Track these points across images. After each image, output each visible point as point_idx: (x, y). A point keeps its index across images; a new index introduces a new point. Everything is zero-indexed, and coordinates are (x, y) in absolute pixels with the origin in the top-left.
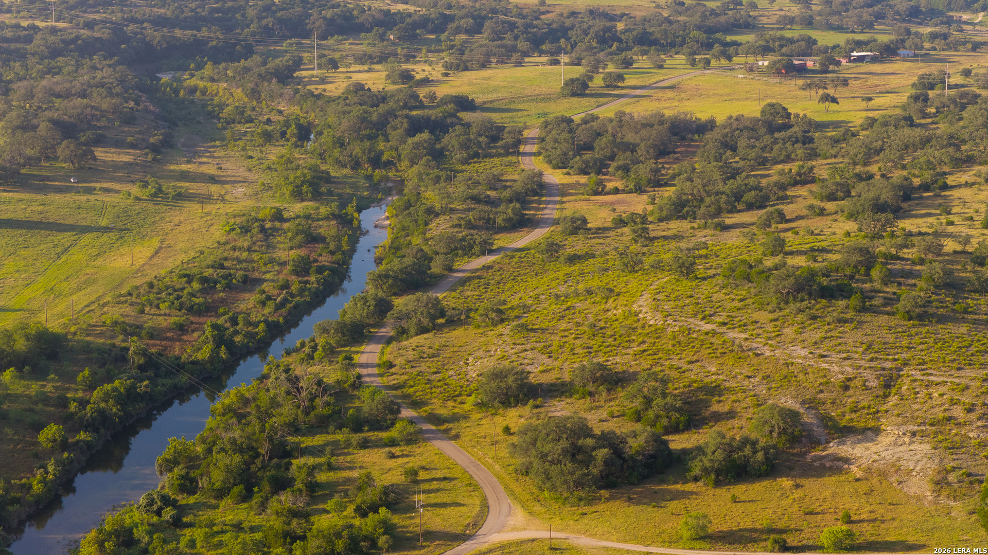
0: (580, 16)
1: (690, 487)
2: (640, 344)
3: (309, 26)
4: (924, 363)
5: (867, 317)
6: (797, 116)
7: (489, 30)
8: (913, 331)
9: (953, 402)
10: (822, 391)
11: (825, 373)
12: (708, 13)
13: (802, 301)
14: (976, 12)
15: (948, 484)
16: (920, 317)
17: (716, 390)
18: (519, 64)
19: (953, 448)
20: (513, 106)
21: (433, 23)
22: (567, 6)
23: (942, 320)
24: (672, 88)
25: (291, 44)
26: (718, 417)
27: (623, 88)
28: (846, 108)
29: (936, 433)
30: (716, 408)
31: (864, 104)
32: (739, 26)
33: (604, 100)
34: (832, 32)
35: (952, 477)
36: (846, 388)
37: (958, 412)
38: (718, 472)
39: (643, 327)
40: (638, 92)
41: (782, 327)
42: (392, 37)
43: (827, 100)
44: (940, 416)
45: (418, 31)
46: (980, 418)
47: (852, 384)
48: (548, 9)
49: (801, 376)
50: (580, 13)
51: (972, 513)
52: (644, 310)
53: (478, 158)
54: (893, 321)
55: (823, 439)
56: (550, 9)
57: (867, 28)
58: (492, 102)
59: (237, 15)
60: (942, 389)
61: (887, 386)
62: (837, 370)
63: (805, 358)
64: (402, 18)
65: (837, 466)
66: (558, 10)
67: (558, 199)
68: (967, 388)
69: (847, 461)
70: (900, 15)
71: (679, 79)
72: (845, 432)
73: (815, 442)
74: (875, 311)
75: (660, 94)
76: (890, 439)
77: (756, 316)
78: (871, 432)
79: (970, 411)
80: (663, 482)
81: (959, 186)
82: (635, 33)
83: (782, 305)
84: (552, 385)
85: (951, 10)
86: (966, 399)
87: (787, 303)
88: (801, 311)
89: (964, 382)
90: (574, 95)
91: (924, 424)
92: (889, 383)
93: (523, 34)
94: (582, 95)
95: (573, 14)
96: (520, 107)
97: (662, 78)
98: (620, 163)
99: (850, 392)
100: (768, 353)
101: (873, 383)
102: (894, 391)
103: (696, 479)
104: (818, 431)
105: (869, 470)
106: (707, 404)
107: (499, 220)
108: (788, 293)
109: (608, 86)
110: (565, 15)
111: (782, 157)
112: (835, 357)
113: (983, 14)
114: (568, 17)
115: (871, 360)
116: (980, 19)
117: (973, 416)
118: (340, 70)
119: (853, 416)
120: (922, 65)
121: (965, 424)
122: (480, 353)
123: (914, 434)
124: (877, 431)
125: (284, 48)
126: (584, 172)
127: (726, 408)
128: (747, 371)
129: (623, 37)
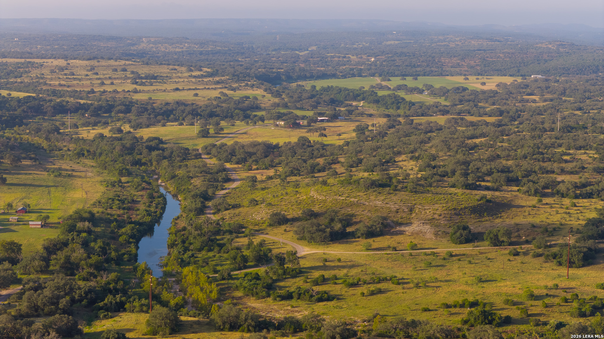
0: (171, 105)
1: (357, 240)
2: (319, 205)
3: (44, 110)
4: (421, 204)
5: (397, 192)
6: (314, 141)
7: (136, 111)
8: (414, 196)
9: (434, 214)
10: (389, 214)
11: (389, 208)
12: (237, 102)
13: (374, 188)
14: (360, 101)
15: (439, 235)
16: (415, 192)
17: (353, 215)
18: (164, 125)
19: (437, 226)
20: (178, 142)
21: (104, 108)
22: (163, 100)
23: (422, 193)
24: (245, 133)
25: (40, 119)
26: (356, 223)
27: (223, 134)
28: (329, 139)
29: (431, 223)
30: (355, 220)
31: (338, 137)
32: (253, 108)
33: (218, 139)
34: (298, 110)
35: (439, 233)
36: (397, 212)
37: (436, 216)
38: (366, 234)
39: (318, 200)
40: (230, 135)
41: (369, 197)
42: (87, 115)
43: (323, 136)
44: (431, 217)
45: (99, 112)
46: (443, 218)
47: (399, 211)
48: (154, 101)
49: (381, 210)
50: (170, 103)
51: (448, 241)
52: (315, 195)
53: (186, 160)
54: (407, 193)
55: (394, 226)
56: (155, 102)
57: (315, 108)
58: (169, 140)
59: (7, 105)
60: (430, 210)
61: (411, 211)
62: (393, 207)
63: (381, 204)
64: (88, 106)
65: (401, 233)
66: (159, 102)
67: (234, 172)
68: (438, 209)
69: (404, 231)
70: (326, 102)
71: (247, 130)
72: (401, 224)
73: (392, 227)
74: (399, 190)
75: (242, 136)
76: (416, 225)
77: (358, 194)
78: (409, 224)
79: (440, 216)
80: (347, 239)
81: (400, 161)
82: (208, 111)
83: (367, 190)
84: (292, 218)
85: (347, 100)
86: (438, 212)
87: (368, 189)
88: (374, 191)
89: (436, 208)
90: (203, 137)
91: (426, 220)
92: (411, 210)
93: (153, 113)
94: (207, 137)
95: (167, 104)
96: (182, 142)
97: (238, 130)
98: (254, 159)
99: (399, 213)
100: (367, 204)
101: (406, 210)
102: (413, 212)
103: (359, 237)
104: (392, 224)
105: (412, 233)
106: (351, 220)
107: (220, 179)
108: (369, 186)
109: (216, 133)
110: (163, 104)
111: (319, 156)
112: (391, 203)
113: (362, 102)
114: (165, 105)
115: (404, 204)
116: (362, 104)
117: (441, 217)
118: (79, 129)
119: (402, 220)
120: (351, 123)
121: (439, 219)
122: (256, 213)
123: (423, 223)
124: (411, 223)
125: (37, 121)
126: (237, 163)
127: (359, 220)
128: (362, 209)
129: (202, 113)
